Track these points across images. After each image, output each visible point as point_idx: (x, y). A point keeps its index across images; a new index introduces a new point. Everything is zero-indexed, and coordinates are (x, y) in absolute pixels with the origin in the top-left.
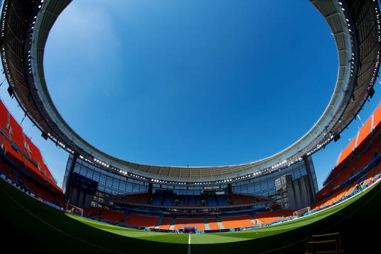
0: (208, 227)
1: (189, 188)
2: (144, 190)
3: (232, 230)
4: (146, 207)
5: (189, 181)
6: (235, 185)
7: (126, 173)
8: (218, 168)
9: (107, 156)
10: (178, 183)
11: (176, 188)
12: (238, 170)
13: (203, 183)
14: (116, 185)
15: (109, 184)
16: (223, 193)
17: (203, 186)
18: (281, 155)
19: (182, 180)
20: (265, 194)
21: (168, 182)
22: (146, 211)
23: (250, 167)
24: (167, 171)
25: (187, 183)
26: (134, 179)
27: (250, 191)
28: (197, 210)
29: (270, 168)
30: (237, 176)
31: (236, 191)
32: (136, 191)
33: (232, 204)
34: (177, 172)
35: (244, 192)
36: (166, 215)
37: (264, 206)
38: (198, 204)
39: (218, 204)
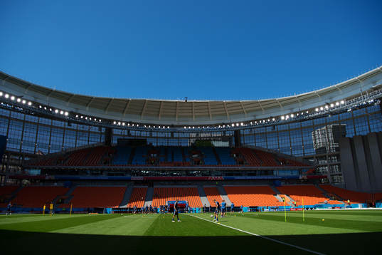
0: (206, 201)
1: (176, 135)
2: (96, 141)
3: (246, 210)
4: (102, 171)
5: (176, 123)
6: (247, 132)
7: (67, 114)
8: (223, 103)
9: (27, 86)
10: (157, 126)
11: (154, 134)
12: (255, 108)
13: (196, 126)
14: (44, 138)
15: (30, 136)
16: (226, 144)
17: (198, 132)
18: (335, 90)
19: (164, 122)
20: (298, 154)
21: (141, 125)
22: (104, 176)
23: (276, 106)
24: (140, 107)
25: (172, 126)
26: (83, 123)
27: (271, 145)
28: (187, 171)
29: (312, 110)
30: (253, 118)
31: (249, 142)
32: (82, 143)
33: (242, 163)
34: (156, 108)
35: (261, 144)
36: (137, 182)
37: (295, 174)
38: (188, 160)
39: (219, 162)
